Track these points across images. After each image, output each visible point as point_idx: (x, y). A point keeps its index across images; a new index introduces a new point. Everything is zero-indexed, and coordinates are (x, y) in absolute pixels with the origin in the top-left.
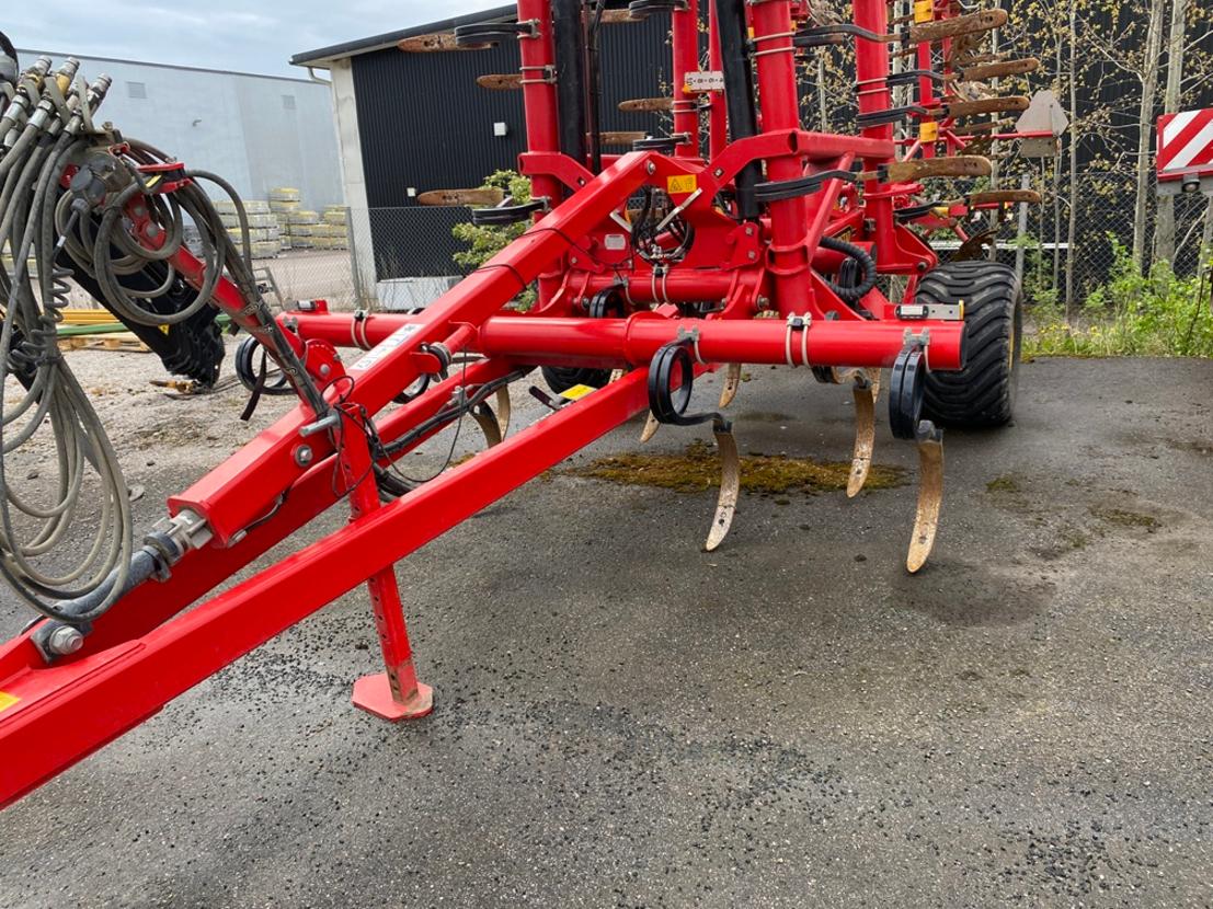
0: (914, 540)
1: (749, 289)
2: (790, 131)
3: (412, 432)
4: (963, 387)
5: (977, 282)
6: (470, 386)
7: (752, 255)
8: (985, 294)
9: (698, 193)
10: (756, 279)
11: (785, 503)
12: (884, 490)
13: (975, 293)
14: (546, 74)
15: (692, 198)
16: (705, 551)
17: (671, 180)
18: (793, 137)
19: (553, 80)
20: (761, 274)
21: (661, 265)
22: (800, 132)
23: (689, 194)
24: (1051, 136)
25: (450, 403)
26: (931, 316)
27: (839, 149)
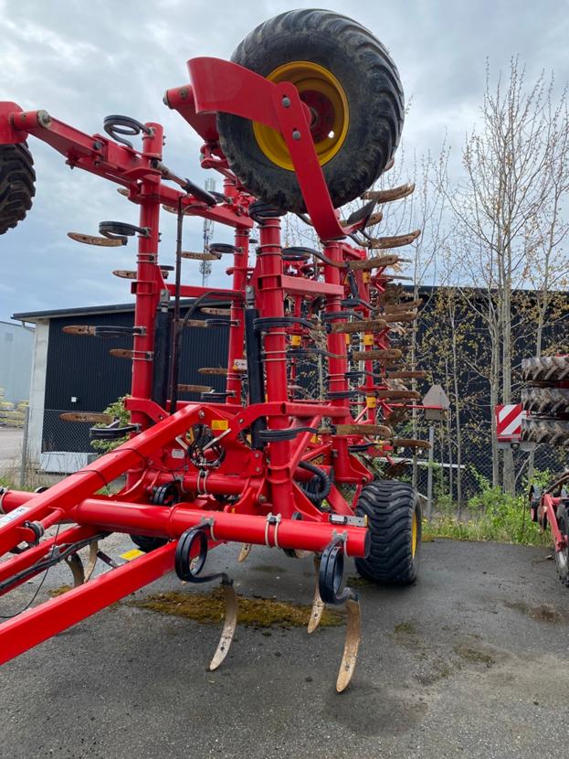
0: (342, 668)
1: (255, 490)
2: (281, 403)
3: (14, 577)
4: (385, 559)
5: (393, 494)
6: (63, 545)
7: (258, 469)
8: (397, 502)
9: (228, 431)
10: (260, 484)
11: (268, 635)
12: (332, 628)
13: (391, 501)
14: (147, 356)
15: (224, 434)
16: (208, 670)
17: (213, 422)
18: (284, 406)
19: (151, 359)
20: (263, 482)
21: (204, 470)
22: (288, 403)
23: (223, 431)
24: (441, 409)
25: (46, 556)
26: (349, 523)
27: (311, 413)
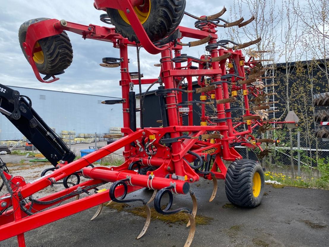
2: (174, 126)
7: (168, 155)
9: (155, 140)
14: (127, 110)
15: (154, 141)
17: (150, 136)
19: (129, 112)
21: (150, 156)
22: (177, 126)
23: (154, 140)
24: (294, 123)
26: (179, 179)
